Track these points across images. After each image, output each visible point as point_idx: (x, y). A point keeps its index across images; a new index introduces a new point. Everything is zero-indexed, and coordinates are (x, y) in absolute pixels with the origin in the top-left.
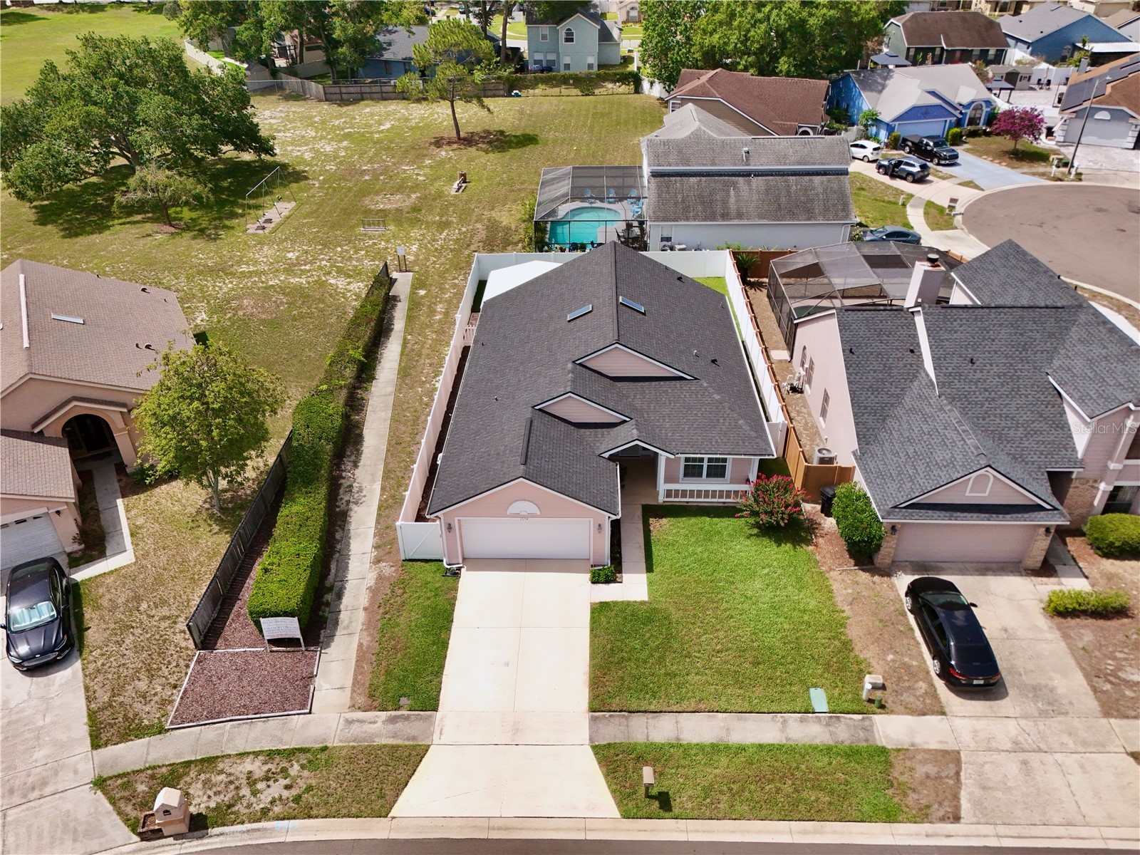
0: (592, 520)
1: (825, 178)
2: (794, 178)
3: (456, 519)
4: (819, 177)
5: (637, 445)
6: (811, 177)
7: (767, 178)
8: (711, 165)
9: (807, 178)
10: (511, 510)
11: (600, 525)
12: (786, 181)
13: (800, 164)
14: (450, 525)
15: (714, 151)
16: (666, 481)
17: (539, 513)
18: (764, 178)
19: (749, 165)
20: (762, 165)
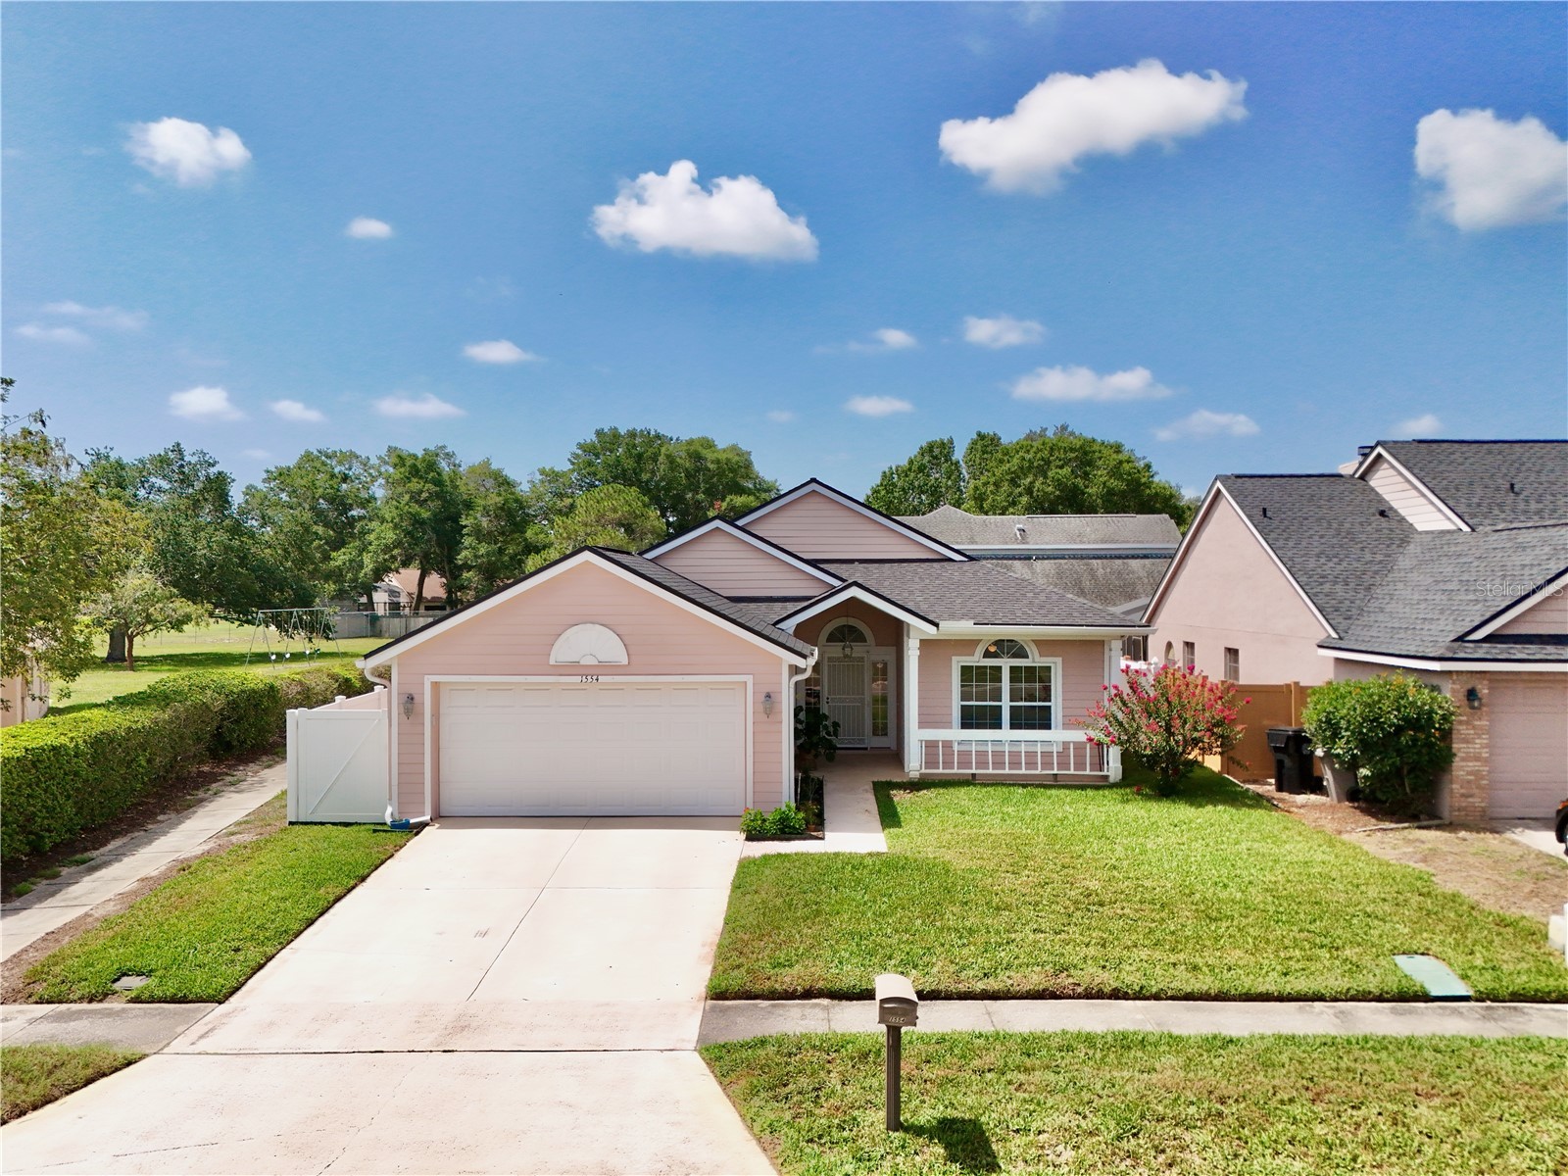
0: (749, 679)
1: (1147, 561)
2: (1099, 561)
3: (428, 680)
4: (1137, 560)
5: (853, 599)
6: (1125, 561)
7: (1056, 561)
8: (969, 544)
9: (1119, 562)
10: (561, 653)
11: (768, 696)
12: (1087, 565)
13: (1103, 541)
14: (411, 698)
15: (971, 530)
16: (923, 724)
17: (625, 661)
18: (1052, 561)
19: (1027, 543)
20: (1047, 543)
